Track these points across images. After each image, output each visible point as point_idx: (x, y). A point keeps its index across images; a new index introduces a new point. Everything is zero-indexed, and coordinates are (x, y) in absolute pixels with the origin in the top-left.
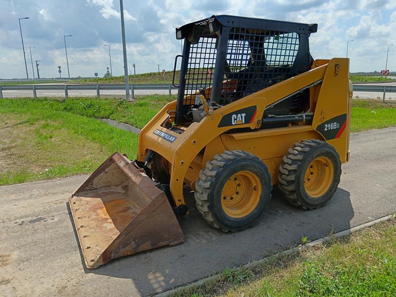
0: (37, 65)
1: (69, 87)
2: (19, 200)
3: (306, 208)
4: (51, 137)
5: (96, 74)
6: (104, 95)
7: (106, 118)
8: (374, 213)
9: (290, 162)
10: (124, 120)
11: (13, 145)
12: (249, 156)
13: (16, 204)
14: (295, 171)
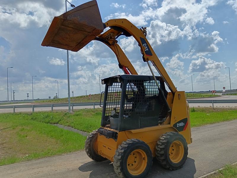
0: (14, 93)
1: (35, 106)
2: (13, 173)
3: (172, 169)
4: (26, 136)
5: (50, 97)
6: (56, 110)
7: (56, 123)
8: (207, 170)
9: (161, 144)
10: (67, 124)
11: (4, 142)
12: (139, 141)
13: (12, 175)
14: (163, 148)
